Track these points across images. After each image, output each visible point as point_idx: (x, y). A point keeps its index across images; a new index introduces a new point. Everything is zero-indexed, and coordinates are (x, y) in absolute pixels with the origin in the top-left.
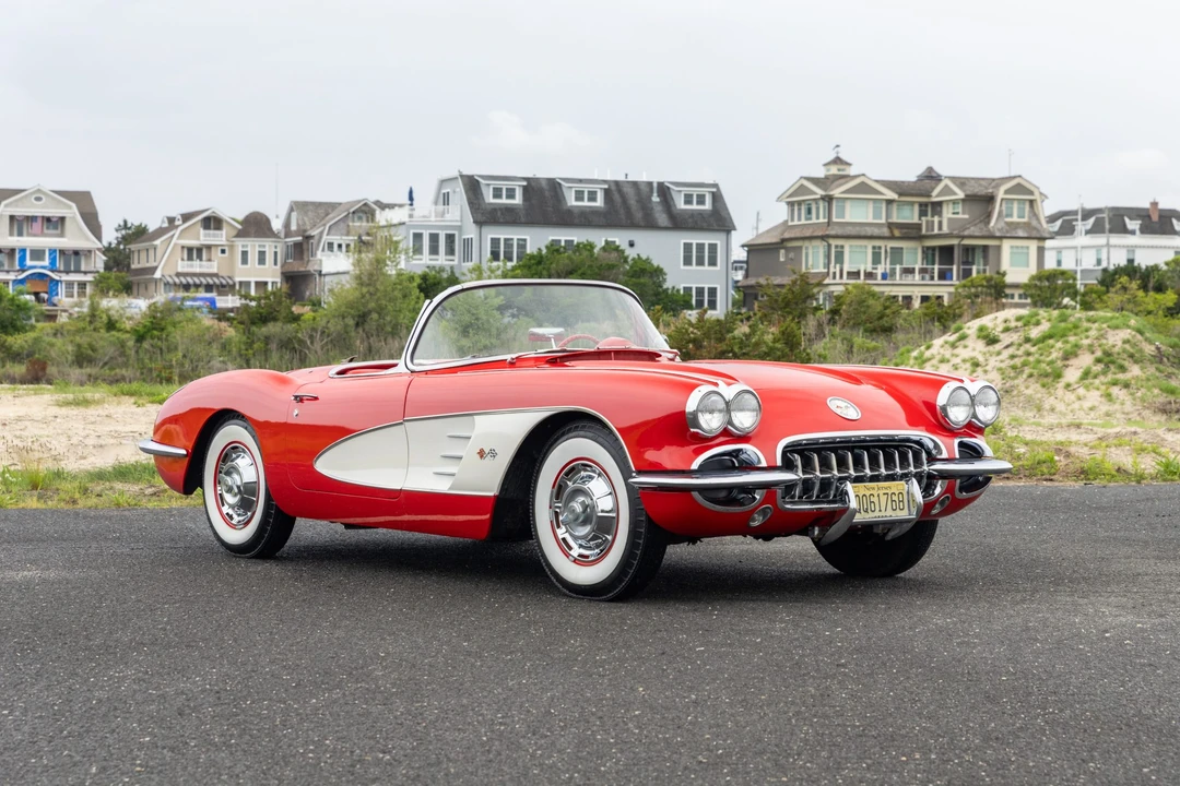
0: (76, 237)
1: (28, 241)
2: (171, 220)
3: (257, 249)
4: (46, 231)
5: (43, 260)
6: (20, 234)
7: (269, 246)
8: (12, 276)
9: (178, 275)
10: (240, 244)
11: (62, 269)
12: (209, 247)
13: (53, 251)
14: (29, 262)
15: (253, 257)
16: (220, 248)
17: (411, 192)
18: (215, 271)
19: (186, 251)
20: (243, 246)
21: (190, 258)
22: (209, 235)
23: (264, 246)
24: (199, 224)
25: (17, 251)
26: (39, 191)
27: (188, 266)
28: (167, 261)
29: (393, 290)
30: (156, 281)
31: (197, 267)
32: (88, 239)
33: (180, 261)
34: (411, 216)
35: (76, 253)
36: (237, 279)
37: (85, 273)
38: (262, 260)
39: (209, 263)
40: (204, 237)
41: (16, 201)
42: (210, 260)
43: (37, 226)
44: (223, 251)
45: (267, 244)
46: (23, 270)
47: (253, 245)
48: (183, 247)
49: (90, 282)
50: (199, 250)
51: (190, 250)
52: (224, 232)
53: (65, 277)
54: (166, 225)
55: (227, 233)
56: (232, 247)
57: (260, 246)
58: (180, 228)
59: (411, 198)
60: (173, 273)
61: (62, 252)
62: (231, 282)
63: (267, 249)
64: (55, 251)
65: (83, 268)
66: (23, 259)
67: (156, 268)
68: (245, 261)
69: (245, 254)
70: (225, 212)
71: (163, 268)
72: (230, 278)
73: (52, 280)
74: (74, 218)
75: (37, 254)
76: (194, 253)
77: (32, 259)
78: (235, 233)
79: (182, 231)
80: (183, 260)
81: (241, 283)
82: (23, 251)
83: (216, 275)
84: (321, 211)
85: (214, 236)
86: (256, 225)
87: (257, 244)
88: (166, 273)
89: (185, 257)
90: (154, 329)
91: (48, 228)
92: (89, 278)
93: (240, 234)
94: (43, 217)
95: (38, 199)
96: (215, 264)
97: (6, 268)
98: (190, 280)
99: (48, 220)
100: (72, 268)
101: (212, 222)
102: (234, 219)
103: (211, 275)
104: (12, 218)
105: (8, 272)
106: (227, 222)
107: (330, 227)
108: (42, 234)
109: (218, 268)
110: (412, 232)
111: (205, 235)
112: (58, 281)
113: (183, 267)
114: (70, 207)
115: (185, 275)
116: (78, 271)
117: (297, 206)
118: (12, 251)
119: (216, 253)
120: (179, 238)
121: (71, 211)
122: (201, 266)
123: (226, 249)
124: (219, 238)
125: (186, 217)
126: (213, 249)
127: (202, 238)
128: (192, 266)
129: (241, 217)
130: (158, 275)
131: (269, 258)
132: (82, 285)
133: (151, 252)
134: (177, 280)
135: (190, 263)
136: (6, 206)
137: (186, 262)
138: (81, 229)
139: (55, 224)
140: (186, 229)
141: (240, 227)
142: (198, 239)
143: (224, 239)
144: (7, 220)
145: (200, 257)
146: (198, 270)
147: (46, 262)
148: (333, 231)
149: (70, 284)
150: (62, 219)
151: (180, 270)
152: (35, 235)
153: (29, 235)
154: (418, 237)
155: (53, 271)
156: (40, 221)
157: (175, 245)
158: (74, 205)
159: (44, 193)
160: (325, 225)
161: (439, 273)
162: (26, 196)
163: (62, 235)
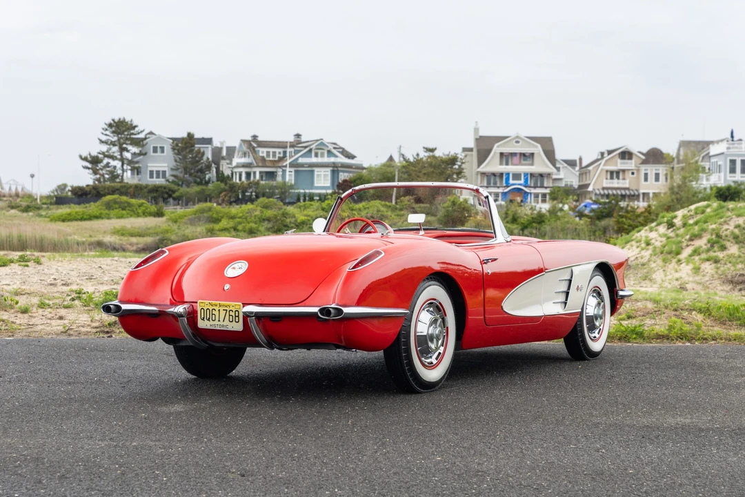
0: (541, 165)
1: (511, 169)
2: (602, 154)
3: (654, 172)
4: (523, 162)
5: (521, 180)
6: (507, 164)
7: (662, 169)
8: (500, 190)
9: (604, 189)
10: (643, 168)
11: (532, 185)
12: (624, 171)
13: (526, 174)
14: (511, 181)
15: (651, 177)
16: (630, 172)
17: (732, 133)
18: (627, 186)
19: (609, 174)
20: (645, 170)
21: (612, 178)
22: (624, 163)
23: (659, 170)
24: (617, 156)
25: (504, 175)
26: (517, 137)
27: (610, 183)
28: (597, 179)
29: (694, 196)
30: (589, 192)
31: (616, 183)
32: (548, 166)
33: (605, 181)
34: (728, 148)
35: (541, 175)
36: (642, 191)
37: (546, 188)
38: (657, 179)
39: (624, 181)
40: (620, 165)
41: (504, 143)
42: (624, 179)
43: (516, 159)
44: (633, 173)
45: (661, 168)
46: (507, 186)
47: (651, 169)
48: (607, 171)
49: (549, 193)
50: (618, 173)
51: (612, 173)
52: (633, 161)
53: (533, 191)
54: (600, 157)
55: (635, 162)
56: (638, 170)
57: (656, 170)
58: (605, 159)
59: (732, 137)
60: (600, 187)
61: (532, 175)
62: (636, 193)
63: (660, 172)
64: (527, 174)
65: (545, 185)
66: (507, 179)
67: (589, 184)
68: (646, 179)
69: (646, 175)
70: (634, 149)
71: (594, 185)
72: (637, 190)
73: (526, 192)
74: (539, 154)
75: (517, 176)
76: (614, 174)
77: (513, 179)
78: (640, 161)
79: (606, 161)
80: (607, 179)
81: (644, 194)
82: (508, 174)
83: (628, 189)
84: (700, 147)
85: (627, 163)
86: (654, 156)
87: (654, 169)
88: (596, 187)
89: (609, 177)
90: (534, 222)
91: (524, 160)
92: (547, 191)
93: (644, 162)
94: (521, 154)
95: (517, 142)
96: (627, 181)
97: (498, 185)
98: (610, 192)
99: (523, 155)
100: (539, 185)
101: (626, 155)
102: (640, 152)
103: (625, 189)
104: (502, 154)
105: (498, 187)
106: (636, 155)
107: (703, 157)
108: (520, 164)
109: (630, 183)
110: (729, 159)
111: (621, 163)
112: (528, 193)
113: (607, 183)
114: (537, 147)
115: (607, 189)
116: (542, 187)
117: (684, 144)
118: (502, 174)
119: (629, 175)
120: (604, 165)
121: (538, 149)
122: (618, 183)
123: (635, 172)
124: (630, 165)
125: (610, 152)
126: (626, 173)
127: (619, 165)
128: (613, 183)
129: (645, 151)
130: (590, 189)
131: (662, 178)
132: (544, 195)
133: (588, 174)
134: (602, 192)
135: (611, 181)
136: (498, 147)
137: (609, 181)
138: (543, 161)
139: (527, 157)
140: (609, 159)
141: (643, 157)
142: (617, 165)
143: (633, 165)
144: (498, 156)
145: (618, 178)
146: (616, 185)
147: (522, 182)
148: (705, 160)
149: (536, 196)
150: (532, 154)
151: (605, 185)
152: (516, 165)
153: (513, 164)
154: (733, 162)
155: (526, 187)
156: (518, 156)
157: (602, 170)
158: (539, 146)
159: (521, 138)
160: (700, 156)
161: (739, 185)
162: (510, 140)
163: (532, 164)
